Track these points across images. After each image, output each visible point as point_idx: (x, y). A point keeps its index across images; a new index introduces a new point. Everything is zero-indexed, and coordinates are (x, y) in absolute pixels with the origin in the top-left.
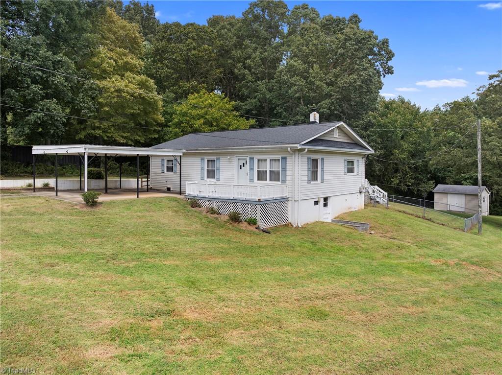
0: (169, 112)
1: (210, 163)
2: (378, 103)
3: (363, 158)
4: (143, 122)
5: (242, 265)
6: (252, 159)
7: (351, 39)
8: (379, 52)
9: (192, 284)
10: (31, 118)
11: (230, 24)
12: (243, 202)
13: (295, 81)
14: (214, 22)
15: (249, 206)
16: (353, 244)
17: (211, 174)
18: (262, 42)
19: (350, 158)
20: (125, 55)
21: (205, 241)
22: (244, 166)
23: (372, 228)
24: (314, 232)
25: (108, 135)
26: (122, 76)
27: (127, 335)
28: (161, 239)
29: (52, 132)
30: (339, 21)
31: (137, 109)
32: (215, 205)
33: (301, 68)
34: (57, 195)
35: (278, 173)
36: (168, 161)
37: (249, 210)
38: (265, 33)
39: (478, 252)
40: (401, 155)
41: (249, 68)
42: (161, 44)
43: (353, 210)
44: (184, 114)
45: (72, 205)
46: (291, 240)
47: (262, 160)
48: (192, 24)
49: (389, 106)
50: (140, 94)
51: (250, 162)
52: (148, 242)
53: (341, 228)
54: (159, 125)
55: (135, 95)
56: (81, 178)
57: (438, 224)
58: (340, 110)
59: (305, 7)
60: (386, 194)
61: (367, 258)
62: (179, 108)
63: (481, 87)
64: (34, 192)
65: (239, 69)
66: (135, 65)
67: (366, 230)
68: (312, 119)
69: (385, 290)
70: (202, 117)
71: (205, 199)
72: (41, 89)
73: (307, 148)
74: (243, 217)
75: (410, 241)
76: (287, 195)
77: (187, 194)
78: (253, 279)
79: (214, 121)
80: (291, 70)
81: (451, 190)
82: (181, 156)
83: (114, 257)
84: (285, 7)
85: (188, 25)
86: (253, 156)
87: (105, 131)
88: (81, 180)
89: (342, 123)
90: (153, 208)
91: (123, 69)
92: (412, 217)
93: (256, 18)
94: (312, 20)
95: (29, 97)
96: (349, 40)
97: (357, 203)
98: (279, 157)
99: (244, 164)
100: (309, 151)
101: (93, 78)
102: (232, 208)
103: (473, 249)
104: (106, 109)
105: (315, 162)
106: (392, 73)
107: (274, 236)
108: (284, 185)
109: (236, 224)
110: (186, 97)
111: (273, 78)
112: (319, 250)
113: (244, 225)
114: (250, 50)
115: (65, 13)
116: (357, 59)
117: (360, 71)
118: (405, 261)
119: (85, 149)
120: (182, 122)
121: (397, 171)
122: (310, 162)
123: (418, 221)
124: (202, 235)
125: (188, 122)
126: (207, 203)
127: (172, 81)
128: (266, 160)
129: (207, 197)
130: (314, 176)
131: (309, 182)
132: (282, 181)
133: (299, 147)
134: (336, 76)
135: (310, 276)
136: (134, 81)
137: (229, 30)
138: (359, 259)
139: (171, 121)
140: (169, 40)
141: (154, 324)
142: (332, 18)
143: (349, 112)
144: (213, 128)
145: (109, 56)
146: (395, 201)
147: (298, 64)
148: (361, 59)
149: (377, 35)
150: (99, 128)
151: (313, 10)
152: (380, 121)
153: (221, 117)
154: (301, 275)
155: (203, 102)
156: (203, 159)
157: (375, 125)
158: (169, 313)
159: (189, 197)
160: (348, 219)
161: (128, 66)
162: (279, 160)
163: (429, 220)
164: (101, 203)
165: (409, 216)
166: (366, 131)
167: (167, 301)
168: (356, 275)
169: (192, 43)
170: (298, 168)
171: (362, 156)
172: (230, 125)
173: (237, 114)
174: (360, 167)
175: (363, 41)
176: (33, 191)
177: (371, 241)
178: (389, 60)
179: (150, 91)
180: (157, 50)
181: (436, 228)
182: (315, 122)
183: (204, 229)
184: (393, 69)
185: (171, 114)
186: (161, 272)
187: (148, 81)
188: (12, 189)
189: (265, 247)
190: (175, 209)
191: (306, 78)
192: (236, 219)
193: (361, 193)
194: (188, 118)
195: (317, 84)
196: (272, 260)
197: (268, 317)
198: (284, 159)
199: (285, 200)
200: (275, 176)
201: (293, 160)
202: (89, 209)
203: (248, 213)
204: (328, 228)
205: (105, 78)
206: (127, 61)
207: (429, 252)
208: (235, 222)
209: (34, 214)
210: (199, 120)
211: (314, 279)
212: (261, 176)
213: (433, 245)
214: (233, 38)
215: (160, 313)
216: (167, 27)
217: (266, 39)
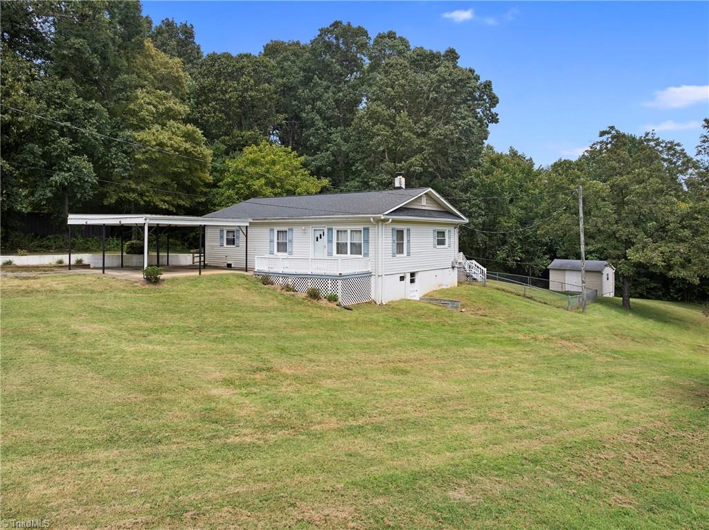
0: (219, 168)
1: (281, 235)
2: (482, 157)
3: (455, 228)
4: (189, 183)
5: (327, 337)
6: (330, 230)
7: (445, 81)
8: (480, 96)
9: (283, 350)
10: (56, 178)
11: (295, 54)
12: (323, 277)
13: (378, 130)
14: (272, 50)
15: (329, 282)
16: (440, 320)
17: (282, 247)
18: (336, 78)
19: (441, 228)
20: (165, 98)
21: (285, 316)
22: (321, 238)
23: (463, 306)
24: (399, 309)
25: (145, 198)
26: (163, 125)
27: (237, 383)
28: (240, 314)
29: (79, 196)
30: (433, 56)
31: (180, 168)
32: (290, 281)
33: (386, 114)
34: (104, 273)
35: (360, 245)
36: (228, 232)
37: (330, 285)
38: (339, 67)
39: (573, 328)
40: (506, 223)
41: (319, 112)
42: (207, 82)
43: (445, 287)
44: (240, 172)
45: (133, 283)
46: (375, 316)
47: (341, 231)
48: (246, 55)
49: (496, 161)
50: (186, 149)
51: (328, 233)
52: (228, 317)
53: (429, 305)
54: (208, 185)
55: (181, 149)
56: (122, 254)
57: (540, 302)
58: (435, 166)
59: (391, 35)
60: (485, 270)
61: (452, 333)
62: (231, 164)
63: (594, 144)
64: (70, 269)
65: (308, 113)
66: (179, 112)
67: (456, 308)
68: (397, 184)
69: (465, 357)
70: (263, 176)
71: (278, 275)
72: (70, 143)
73: (391, 218)
74: (323, 293)
75: (502, 318)
76: (369, 269)
77: (256, 270)
78: (338, 347)
79: (278, 182)
80: (373, 116)
81: (569, 266)
82: (247, 227)
83: (200, 329)
84: (365, 33)
85: (241, 56)
86: (331, 227)
87: (141, 194)
88: (122, 256)
89: (430, 189)
90: (222, 285)
91: (165, 117)
92: (512, 295)
93: (328, 46)
94: (400, 53)
95: (55, 153)
96: (443, 82)
97: (450, 279)
98: (361, 227)
99: (321, 235)
100: (394, 221)
101: (128, 128)
102: (309, 284)
103: (568, 325)
104: (145, 166)
105: (400, 233)
106: (497, 121)
107: (357, 312)
108: (367, 259)
109: (315, 301)
110: (241, 150)
111: (349, 125)
112: (403, 325)
113: (324, 302)
114: (320, 90)
115: (99, 52)
116: (453, 105)
117: (457, 119)
118: (491, 336)
119: (146, 219)
120: (236, 182)
121: (504, 242)
122: (395, 233)
123: (518, 300)
124: (281, 311)
125: (244, 182)
126: (281, 279)
127: (224, 129)
128: (346, 231)
129: (281, 272)
130: (400, 248)
131: (394, 256)
132: (364, 254)
133: (383, 218)
134: (428, 125)
135: (394, 346)
136: (178, 132)
137: (294, 62)
138: (445, 334)
139: (222, 180)
140: (218, 76)
141: (258, 376)
142: (425, 53)
143: (446, 169)
144: (277, 191)
145: (148, 101)
146: (499, 280)
147: (381, 109)
148: (458, 105)
149: (479, 74)
150: (134, 191)
151: (402, 39)
152: (484, 181)
153: (287, 176)
154: (385, 345)
155: (264, 158)
156: (272, 230)
157: (478, 185)
158: (269, 370)
159: (258, 274)
160: (438, 297)
161: (170, 114)
162: (361, 231)
163: (530, 298)
164: (163, 280)
165: (508, 294)
166: (466, 193)
167: (264, 361)
168: (440, 346)
169: (249, 81)
170: (382, 240)
171: (455, 225)
172: (297, 187)
173: (306, 173)
174: (453, 239)
175: (460, 84)
176: (68, 268)
177: (459, 318)
178: (492, 107)
179: (197, 144)
180: (202, 88)
181: (536, 306)
182: (400, 188)
183: (283, 306)
184: (498, 117)
185: (222, 172)
186: (250, 341)
187: (196, 132)
188: (41, 267)
189: (348, 322)
190: (245, 286)
191: (392, 127)
192: (315, 296)
193: (453, 268)
194: (244, 178)
195: (406, 136)
196: (356, 332)
197: (355, 372)
198: (366, 230)
199: (368, 275)
200: (356, 249)
201: (377, 231)
202: (152, 287)
203: (327, 289)
204: (414, 305)
205: (143, 129)
206: (169, 107)
207: (520, 328)
208: (315, 299)
209: (93, 292)
210: (258, 179)
211: (398, 349)
212: (341, 249)
213: (525, 322)
214: (299, 73)
215: (261, 370)
216: (214, 58)
217: (341, 75)
